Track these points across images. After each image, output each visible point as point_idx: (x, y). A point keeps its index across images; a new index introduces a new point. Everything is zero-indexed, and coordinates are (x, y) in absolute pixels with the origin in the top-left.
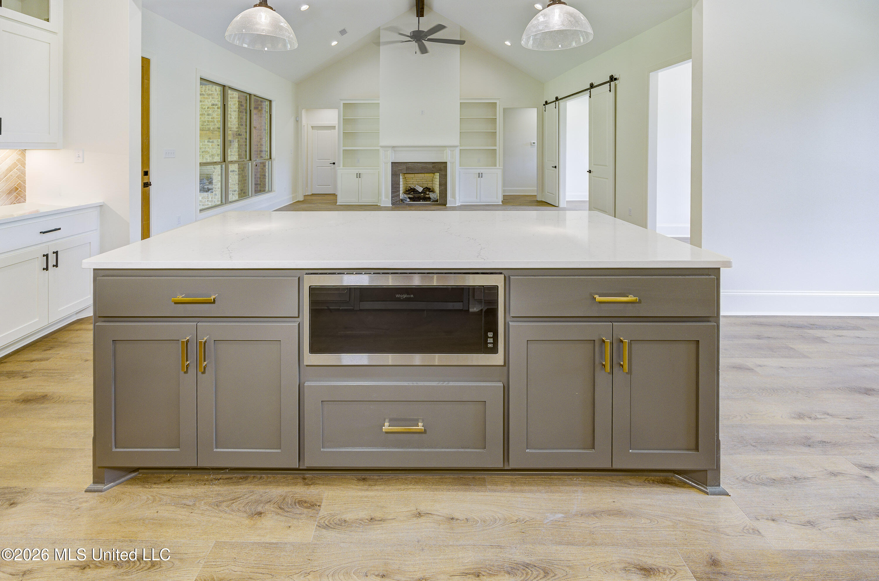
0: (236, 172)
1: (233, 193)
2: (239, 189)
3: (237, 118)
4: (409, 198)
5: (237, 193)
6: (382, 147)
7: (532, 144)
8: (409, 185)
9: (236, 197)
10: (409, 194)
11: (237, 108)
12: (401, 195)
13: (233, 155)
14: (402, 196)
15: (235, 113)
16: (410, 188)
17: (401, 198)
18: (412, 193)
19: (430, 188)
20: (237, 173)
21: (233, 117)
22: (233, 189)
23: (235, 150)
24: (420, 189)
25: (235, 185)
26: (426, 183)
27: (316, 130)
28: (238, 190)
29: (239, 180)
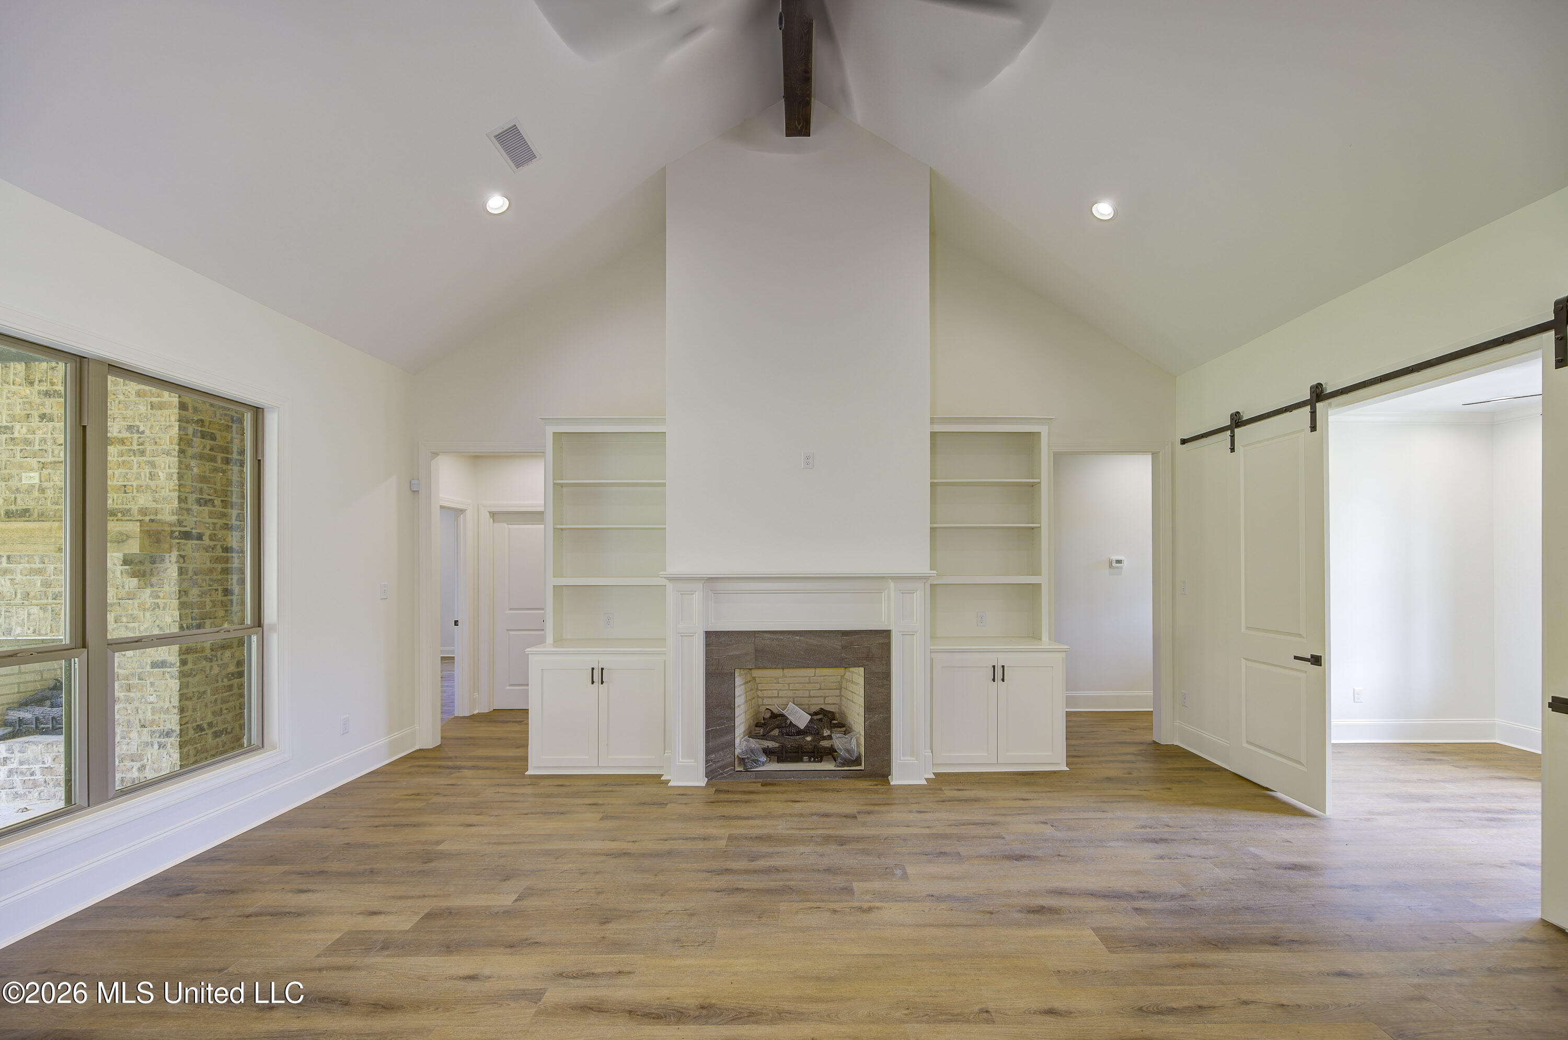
0: (172, 665)
1: (159, 740)
2: (181, 725)
3: (175, 477)
4: (767, 752)
5: (174, 740)
6: (672, 579)
7: (1114, 564)
8: (766, 701)
9: (170, 758)
10: (764, 737)
11: (176, 441)
12: (737, 741)
13: (162, 606)
14: (741, 742)
15: (168, 459)
16: (768, 715)
17: (738, 751)
18: (776, 732)
19: (833, 713)
20: (175, 670)
21: (160, 474)
22: (162, 728)
23: (166, 588)
24: (801, 719)
25: (167, 711)
26: (821, 693)
27: (505, 524)
28: (178, 732)
29: (181, 695)
